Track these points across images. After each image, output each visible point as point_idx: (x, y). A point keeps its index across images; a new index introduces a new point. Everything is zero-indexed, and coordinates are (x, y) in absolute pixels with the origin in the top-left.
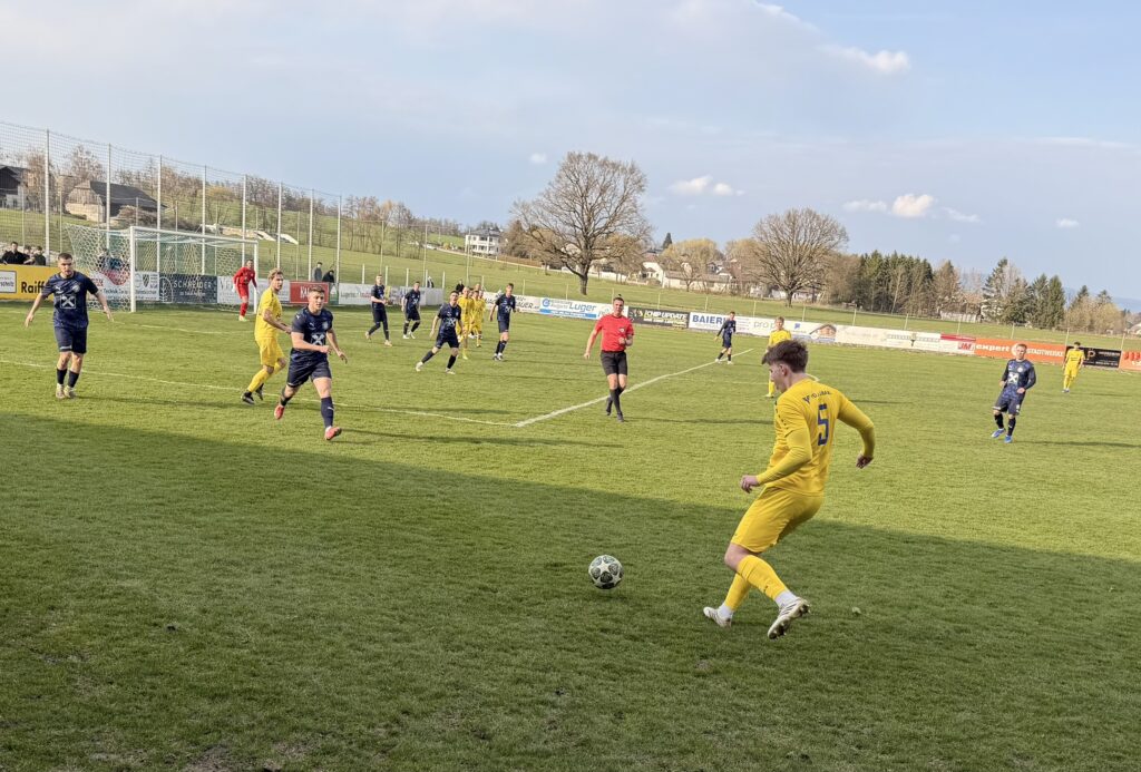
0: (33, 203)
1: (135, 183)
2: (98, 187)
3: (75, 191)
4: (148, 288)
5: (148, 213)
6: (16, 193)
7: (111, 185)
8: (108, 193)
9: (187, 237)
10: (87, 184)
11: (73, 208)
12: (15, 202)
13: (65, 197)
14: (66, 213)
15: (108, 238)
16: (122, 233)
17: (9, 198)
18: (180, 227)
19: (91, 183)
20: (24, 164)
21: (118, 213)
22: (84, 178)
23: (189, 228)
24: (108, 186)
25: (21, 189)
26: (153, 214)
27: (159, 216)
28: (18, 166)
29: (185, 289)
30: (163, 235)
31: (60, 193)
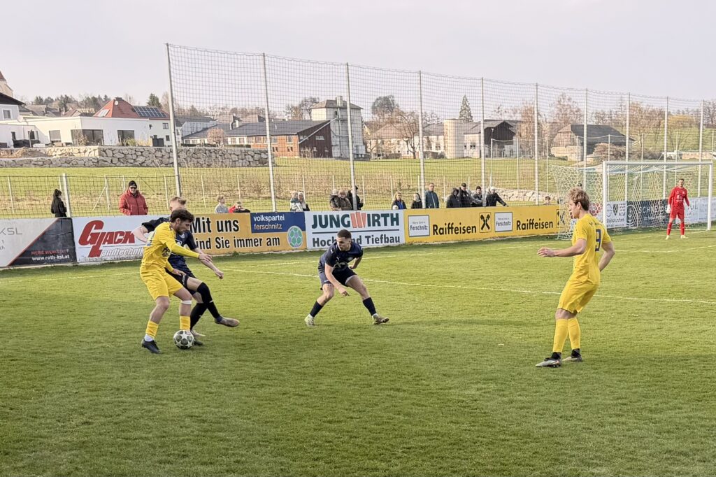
0: (526, 151)
1: (607, 122)
2: (577, 130)
3: (558, 135)
4: (618, 217)
5: (618, 148)
6: (512, 143)
7: (588, 126)
8: (585, 133)
9: (651, 166)
10: (568, 128)
11: (558, 151)
12: (511, 151)
13: (551, 142)
14: (552, 156)
15: (585, 174)
16: (598, 169)
17: (507, 148)
18: (645, 158)
19: (572, 126)
20: (518, 117)
21: (593, 150)
22: (566, 122)
23: (654, 157)
24: (585, 128)
25: (516, 139)
26: (622, 148)
27: (627, 149)
28: (514, 119)
29: (649, 214)
30: (631, 166)
31: (546, 139)
